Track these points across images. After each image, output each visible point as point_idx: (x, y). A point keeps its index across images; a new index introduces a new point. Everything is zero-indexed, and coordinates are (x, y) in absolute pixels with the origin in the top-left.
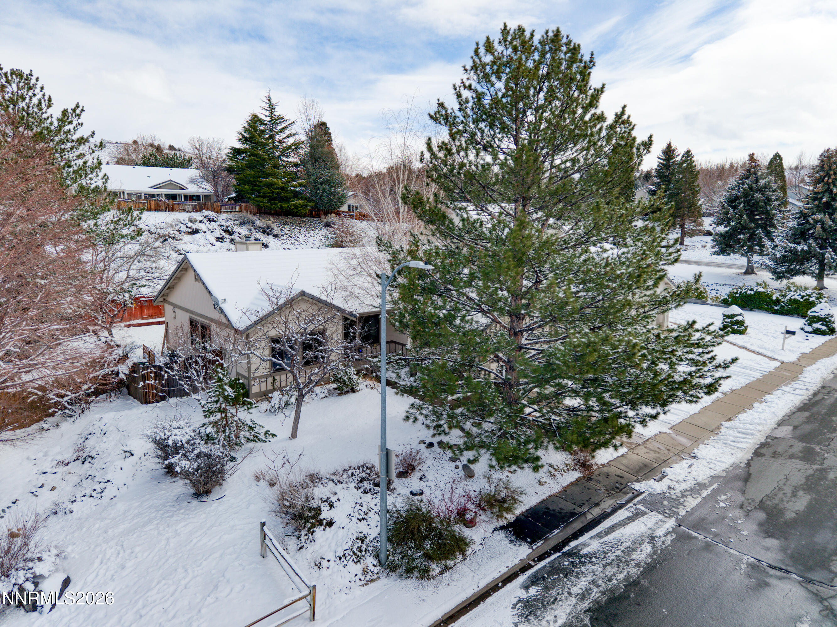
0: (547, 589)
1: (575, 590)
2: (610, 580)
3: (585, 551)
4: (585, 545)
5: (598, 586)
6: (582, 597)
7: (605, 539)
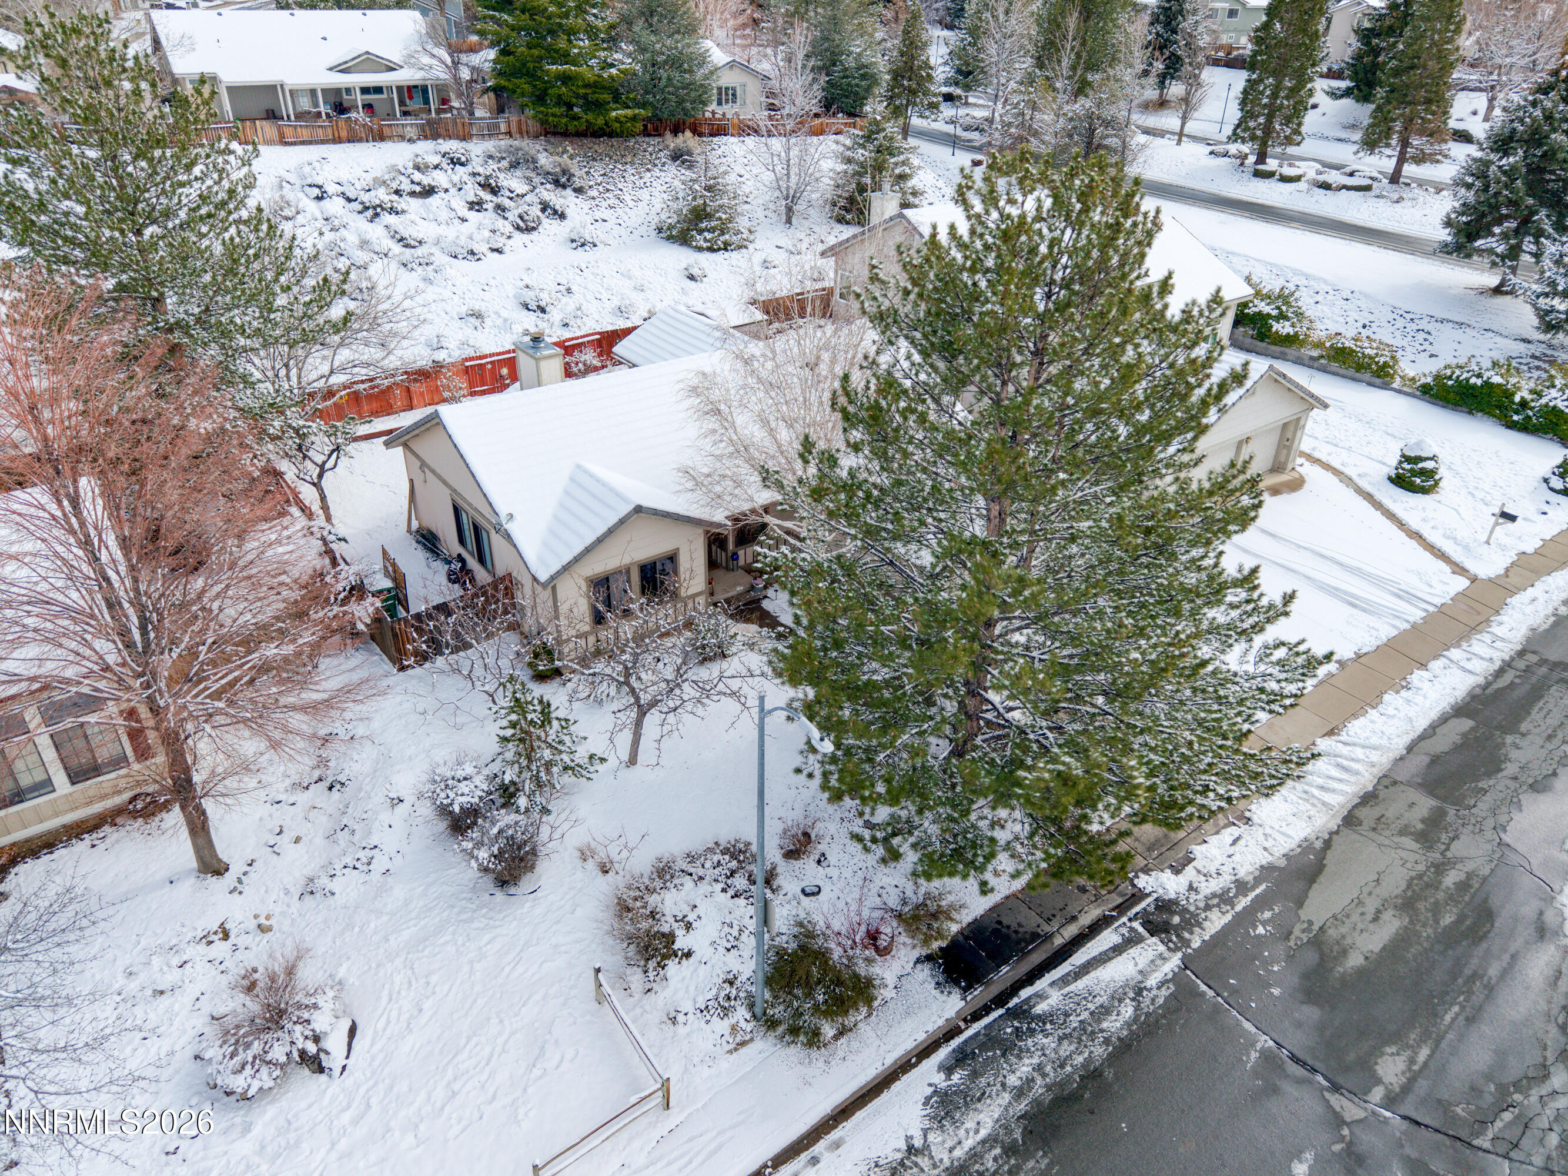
0: (975, 1075)
1: (1013, 1080)
2: (1062, 1066)
3: (1040, 1008)
4: (1041, 996)
5: (1044, 1075)
6: (1019, 1093)
7: (1071, 988)
